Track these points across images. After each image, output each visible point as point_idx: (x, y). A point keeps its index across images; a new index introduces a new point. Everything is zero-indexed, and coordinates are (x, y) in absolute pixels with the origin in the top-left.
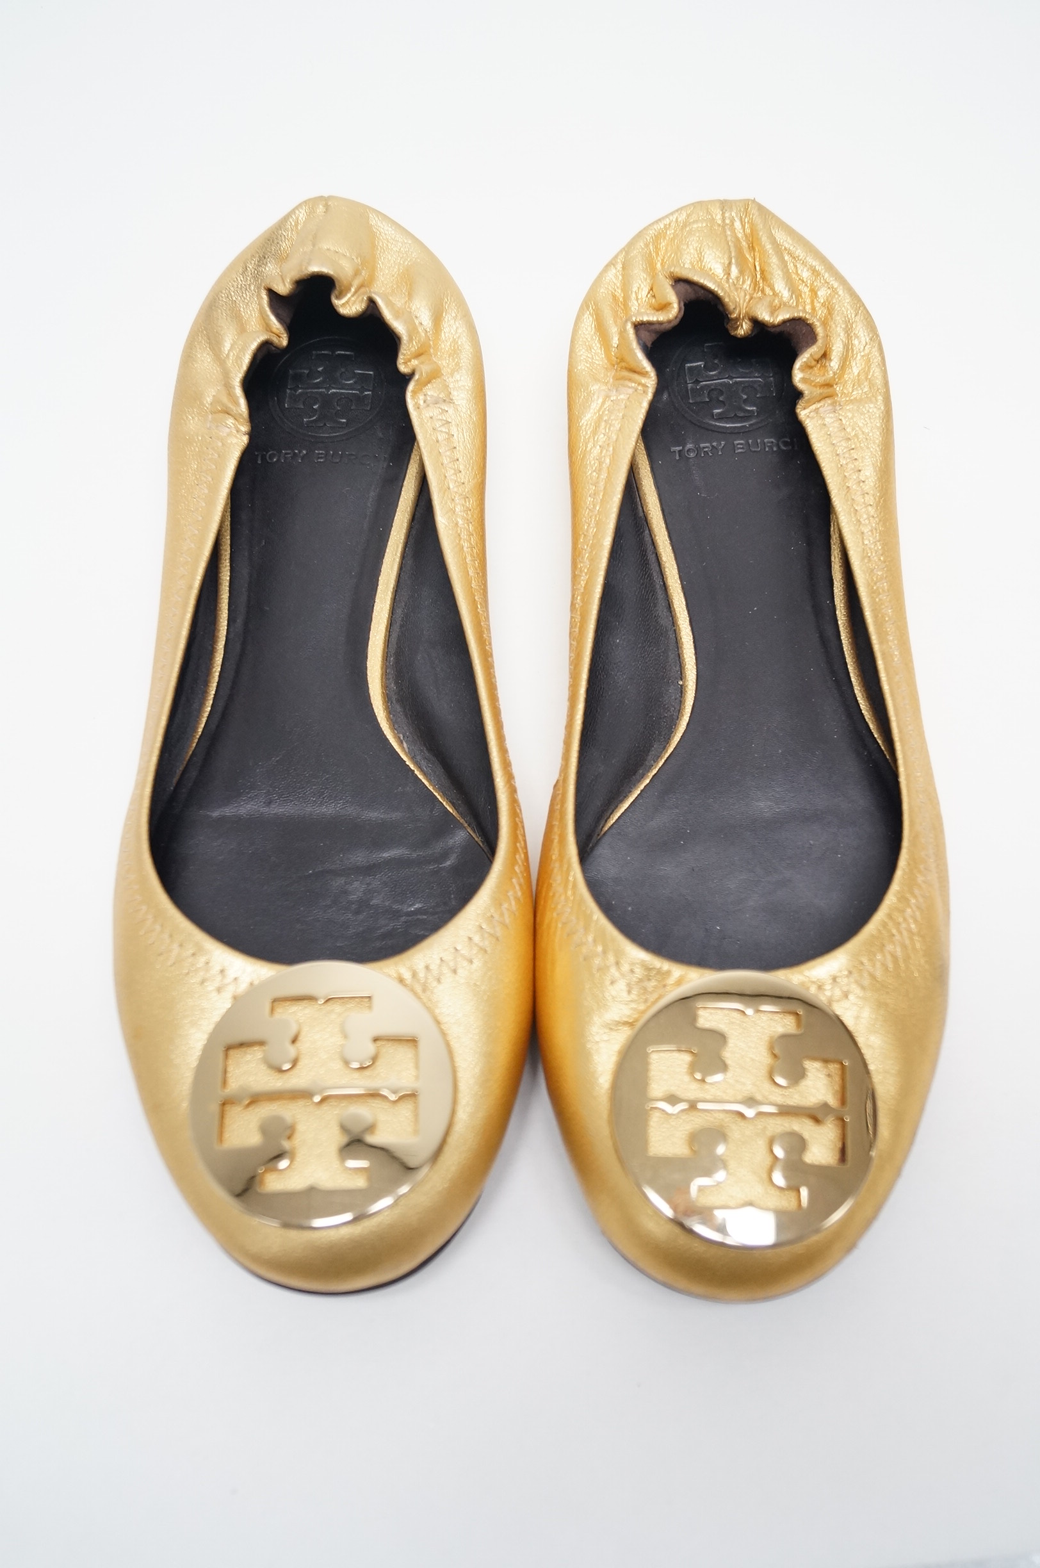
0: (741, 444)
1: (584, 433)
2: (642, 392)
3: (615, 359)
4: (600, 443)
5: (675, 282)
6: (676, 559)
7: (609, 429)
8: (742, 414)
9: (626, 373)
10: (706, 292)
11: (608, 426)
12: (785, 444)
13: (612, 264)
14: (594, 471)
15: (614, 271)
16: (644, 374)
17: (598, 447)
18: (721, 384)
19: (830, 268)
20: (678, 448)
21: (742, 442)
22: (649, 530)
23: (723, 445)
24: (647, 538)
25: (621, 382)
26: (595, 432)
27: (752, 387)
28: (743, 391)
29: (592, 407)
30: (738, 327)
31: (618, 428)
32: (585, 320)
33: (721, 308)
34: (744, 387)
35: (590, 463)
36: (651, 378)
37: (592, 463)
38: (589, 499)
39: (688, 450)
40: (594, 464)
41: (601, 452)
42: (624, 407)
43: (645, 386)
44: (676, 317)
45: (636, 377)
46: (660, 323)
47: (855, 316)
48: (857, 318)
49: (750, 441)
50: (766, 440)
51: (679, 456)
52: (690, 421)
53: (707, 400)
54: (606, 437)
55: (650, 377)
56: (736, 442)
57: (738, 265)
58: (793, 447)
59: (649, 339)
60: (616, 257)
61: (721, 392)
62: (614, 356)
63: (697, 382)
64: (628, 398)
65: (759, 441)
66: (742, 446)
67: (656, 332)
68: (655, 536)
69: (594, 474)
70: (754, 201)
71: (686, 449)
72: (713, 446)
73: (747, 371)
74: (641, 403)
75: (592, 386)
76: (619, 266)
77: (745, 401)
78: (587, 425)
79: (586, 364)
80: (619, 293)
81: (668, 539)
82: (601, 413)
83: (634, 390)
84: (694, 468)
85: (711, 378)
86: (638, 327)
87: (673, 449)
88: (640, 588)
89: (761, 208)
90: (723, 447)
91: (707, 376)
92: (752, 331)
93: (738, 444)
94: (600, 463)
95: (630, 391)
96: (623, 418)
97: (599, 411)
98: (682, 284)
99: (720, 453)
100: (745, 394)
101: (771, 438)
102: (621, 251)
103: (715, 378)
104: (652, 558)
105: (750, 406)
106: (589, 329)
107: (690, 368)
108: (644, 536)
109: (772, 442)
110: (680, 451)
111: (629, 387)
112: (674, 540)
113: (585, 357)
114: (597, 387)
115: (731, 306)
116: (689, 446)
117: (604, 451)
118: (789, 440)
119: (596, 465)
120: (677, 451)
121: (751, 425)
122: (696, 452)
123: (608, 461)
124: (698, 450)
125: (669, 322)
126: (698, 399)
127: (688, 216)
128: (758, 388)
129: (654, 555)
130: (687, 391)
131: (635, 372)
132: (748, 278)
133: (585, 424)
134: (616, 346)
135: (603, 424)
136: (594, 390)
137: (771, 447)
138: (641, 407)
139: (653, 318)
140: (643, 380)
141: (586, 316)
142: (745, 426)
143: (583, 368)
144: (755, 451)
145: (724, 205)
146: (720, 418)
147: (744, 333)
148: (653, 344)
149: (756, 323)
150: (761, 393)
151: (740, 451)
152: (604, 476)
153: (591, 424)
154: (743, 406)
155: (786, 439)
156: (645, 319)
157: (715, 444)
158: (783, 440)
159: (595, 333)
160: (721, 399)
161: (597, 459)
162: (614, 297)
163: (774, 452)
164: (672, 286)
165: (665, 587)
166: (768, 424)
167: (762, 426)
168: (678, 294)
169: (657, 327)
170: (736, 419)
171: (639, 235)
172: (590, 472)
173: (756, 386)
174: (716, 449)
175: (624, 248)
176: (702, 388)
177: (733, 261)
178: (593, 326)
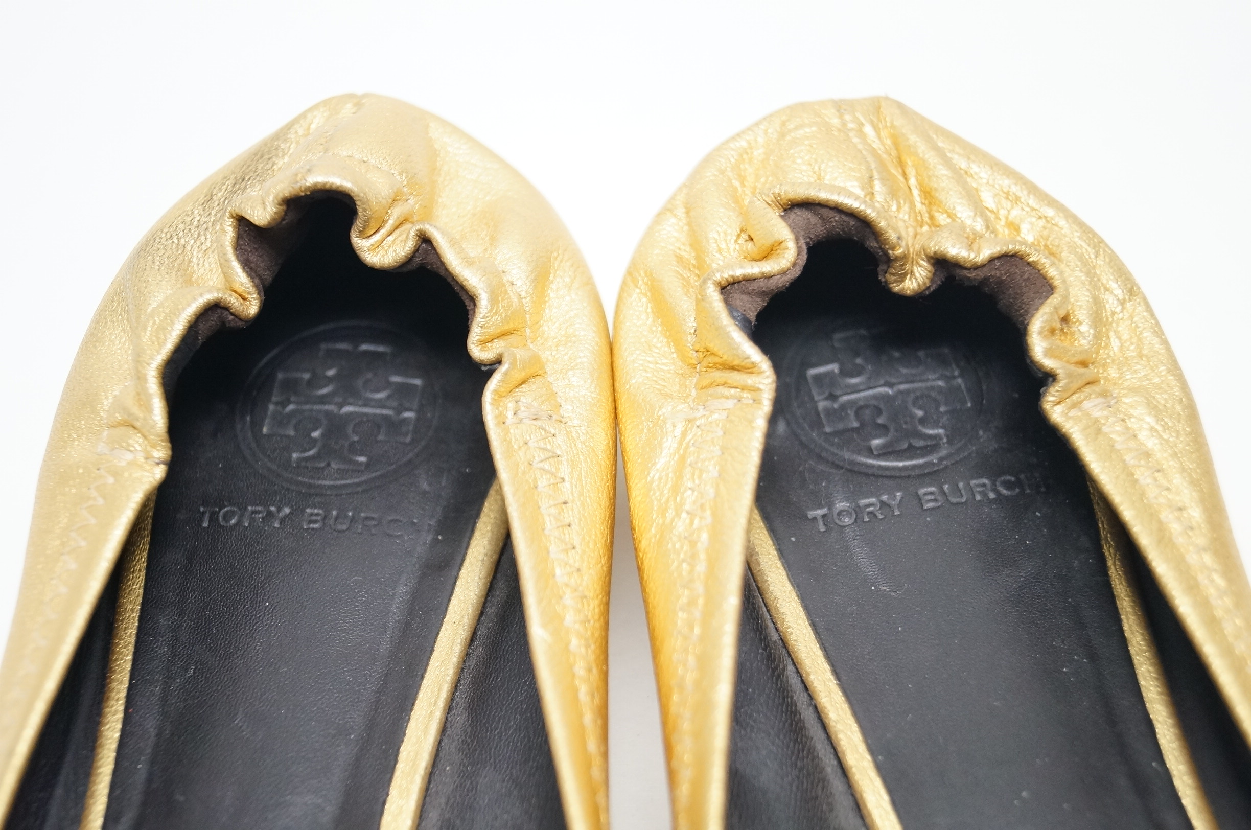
0: (932, 493)
1: (658, 494)
2: (751, 401)
3: (695, 354)
4: (687, 507)
5: (785, 210)
6: (855, 714)
7: (700, 477)
8: (920, 443)
9: (719, 376)
10: (843, 217)
11: (697, 472)
12: (1008, 485)
13: (668, 209)
14: (683, 561)
15: (673, 220)
16: (748, 369)
17: (684, 515)
18: (875, 397)
19: (1033, 189)
20: (820, 512)
21: (933, 489)
22: (794, 664)
23: (898, 498)
24: (794, 681)
25: (711, 391)
26: (676, 490)
27: (929, 396)
28: (914, 404)
29: (665, 445)
30: (905, 275)
31: (716, 474)
32: (634, 303)
33: (872, 244)
34: (917, 398)
35: (674, 545)
36: (764, 372)
37: (677, 546)
38: (680, 614)
39: (839, 514)
40: (682, 547)
41: (692, 523)
42: (720, 433)
43: (755, 390)
44: (794, 265)
45: (735, 377)
46: (769, 277)
47: (1096, 257)
48: (1100, 262)
49: (946, 487)
50: (973, 482)
51: (825, 525)
52: (833, 463)
53: (856, 424)
54: (696, 493)
55: (760, 373)
56: (922, 491)
57: (883, 180)
58: (1022, 490)
59: (752, 307)
60: (673, 198)
61: (879, 411)
62: (693, 350)
63: (833, 397)
64: (728, 417)
65: (961, 485)
66: (933, 497)
67: (762, 294)
68: (808, 674)
69: (685, 565)
70: (887, 98)
71: (836, 512)
72: (883, 504)
73: (914, 371)
74: (751, 421)
75: (660, 408)
76: (681, 211)
77: (922, 421)
78: (660, 479)
79: (644, 374)
80: (688, 254)
81: (832, 677)
82: (681, 452)
83: (736, 401)
84: (856, 543)
85: (855, 389)
86: (727, 288)
87: (811, 514)
88: (798, 778)
89: (900, 106)
90: (901, 501)
91: (849, 386)
92: (932, 280)
93: (925, 494)
94: (693, 544)
95: (730, 404)
96: (723, 453)
97: (678, 449)
98: (798, 211)
99: (897, 513)
100: (920, 408)
101: (982, 477)
102: (680, 189)
103: (861, 387)
104: (807, 715)
105: (933, 428)
106: (644, 317)
107: (818, 378)
108: (787, 677)
109: (984, 485)
110: (824, 516)
111: (727, 398)
112: (844, 678)
113: (641, 362)
114: (670, 408)
115: (892, 236)
116: (841, 505)
117: (696, 522)
118: (1013, 479)
119: (685, 548)
120: (818, 517)
121: (941, 459)
122: (854, 516)
123: (705, 536)
124: (858, 511)
125: (784, 273)
126: (840, 426)
127: (784, 124)
128: (939, 397)
129: (811, 709)
130: (818, 414)
131: (733, 368)
132: (905, 204)
133: (656, 477)
134: (693, 331)
135: (688, 470)
136: (664, 415)
137: (984, 494)
138: (753, 428)
139: (754, 269)
140: (750, 380)
141: (635, 296)
142: (931, 464)
143: (641, 380)
144: (957, 504)
145: (840, 106)
146: (887, 452)
147: (919, 285)
148: (759, 316)
149: (941, 263)
150: (946, 404)
151: (930, 505)
152: (701, 568)
153: (667, 475)
154: (920, 428)
155: (1009, 478)
156: (739, 273)
157: (884, 498)
158: (1002, 479)
159: (654, 321)
160: (880, 421)
161: (685, 538)
162: (680, 259)
163: (991, 501)
164: (782, 217)
165: (843, 771)
166: (970, 454)
167: (961, 460)
168: (793, 228)
169: (762, 284)
170: (911, 452)
171: (708, 160)
172: (675, 564)
173: (933, 394)
174: (889, 506)
175: (685, 185)
176: (843, 407)
177: (876, 175)
178: (649, 310)
